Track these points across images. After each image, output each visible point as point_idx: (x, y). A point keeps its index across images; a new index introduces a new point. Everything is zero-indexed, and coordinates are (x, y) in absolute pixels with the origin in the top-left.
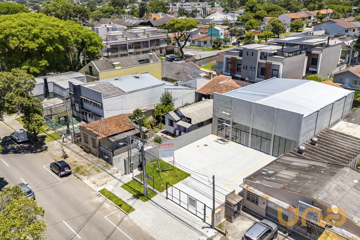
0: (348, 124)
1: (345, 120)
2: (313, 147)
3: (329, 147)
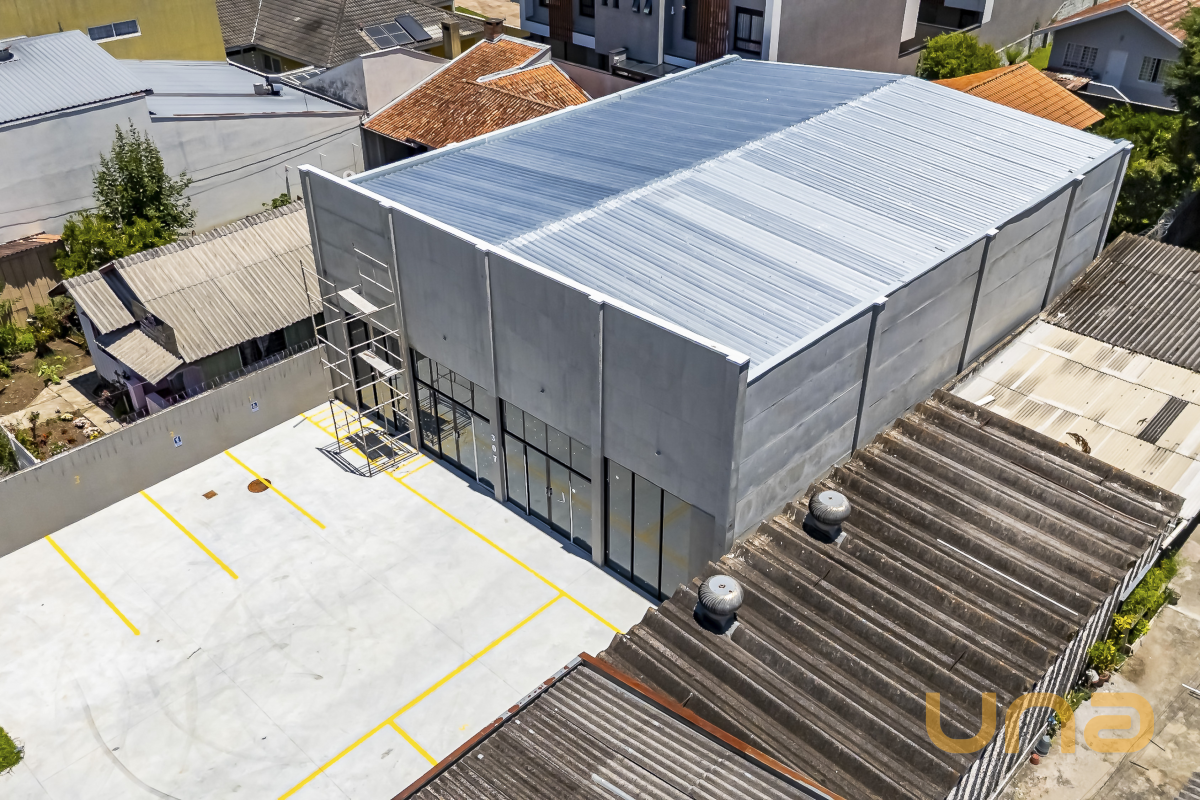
0: (1068, 347)
1: (1060, 315)
2: (810, 563)
3: (920, 556)
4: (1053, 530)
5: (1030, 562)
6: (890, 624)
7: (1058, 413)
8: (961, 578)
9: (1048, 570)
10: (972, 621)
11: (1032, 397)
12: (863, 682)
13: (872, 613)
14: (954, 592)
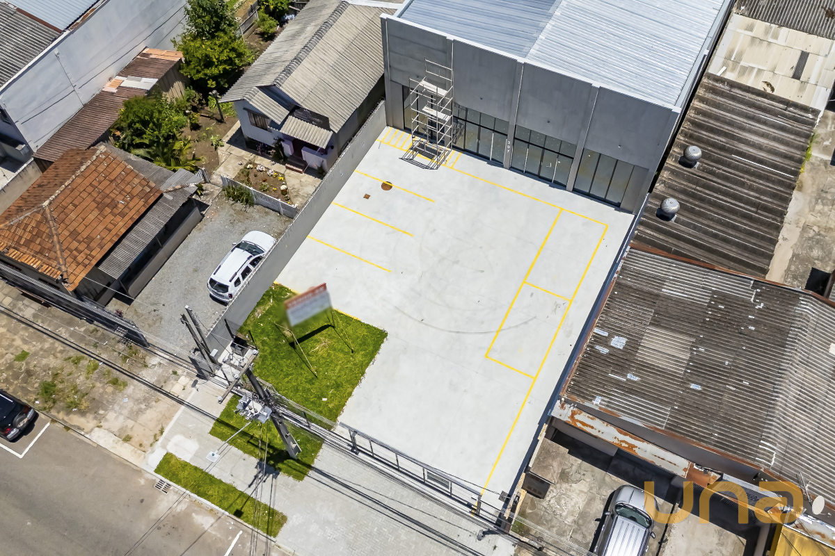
1: (742, 8)
2: (689, 180)
3: (729, 165)
4: (775, 139)
5: (770, 157)
6: (729, 200)
7: (756, 71)
8: (747, 172)
9: (778, 159)
10: (757, 190)
11: (742, 63)
12: (728, 227)
13: (720, 197)
14: (746, 178)
